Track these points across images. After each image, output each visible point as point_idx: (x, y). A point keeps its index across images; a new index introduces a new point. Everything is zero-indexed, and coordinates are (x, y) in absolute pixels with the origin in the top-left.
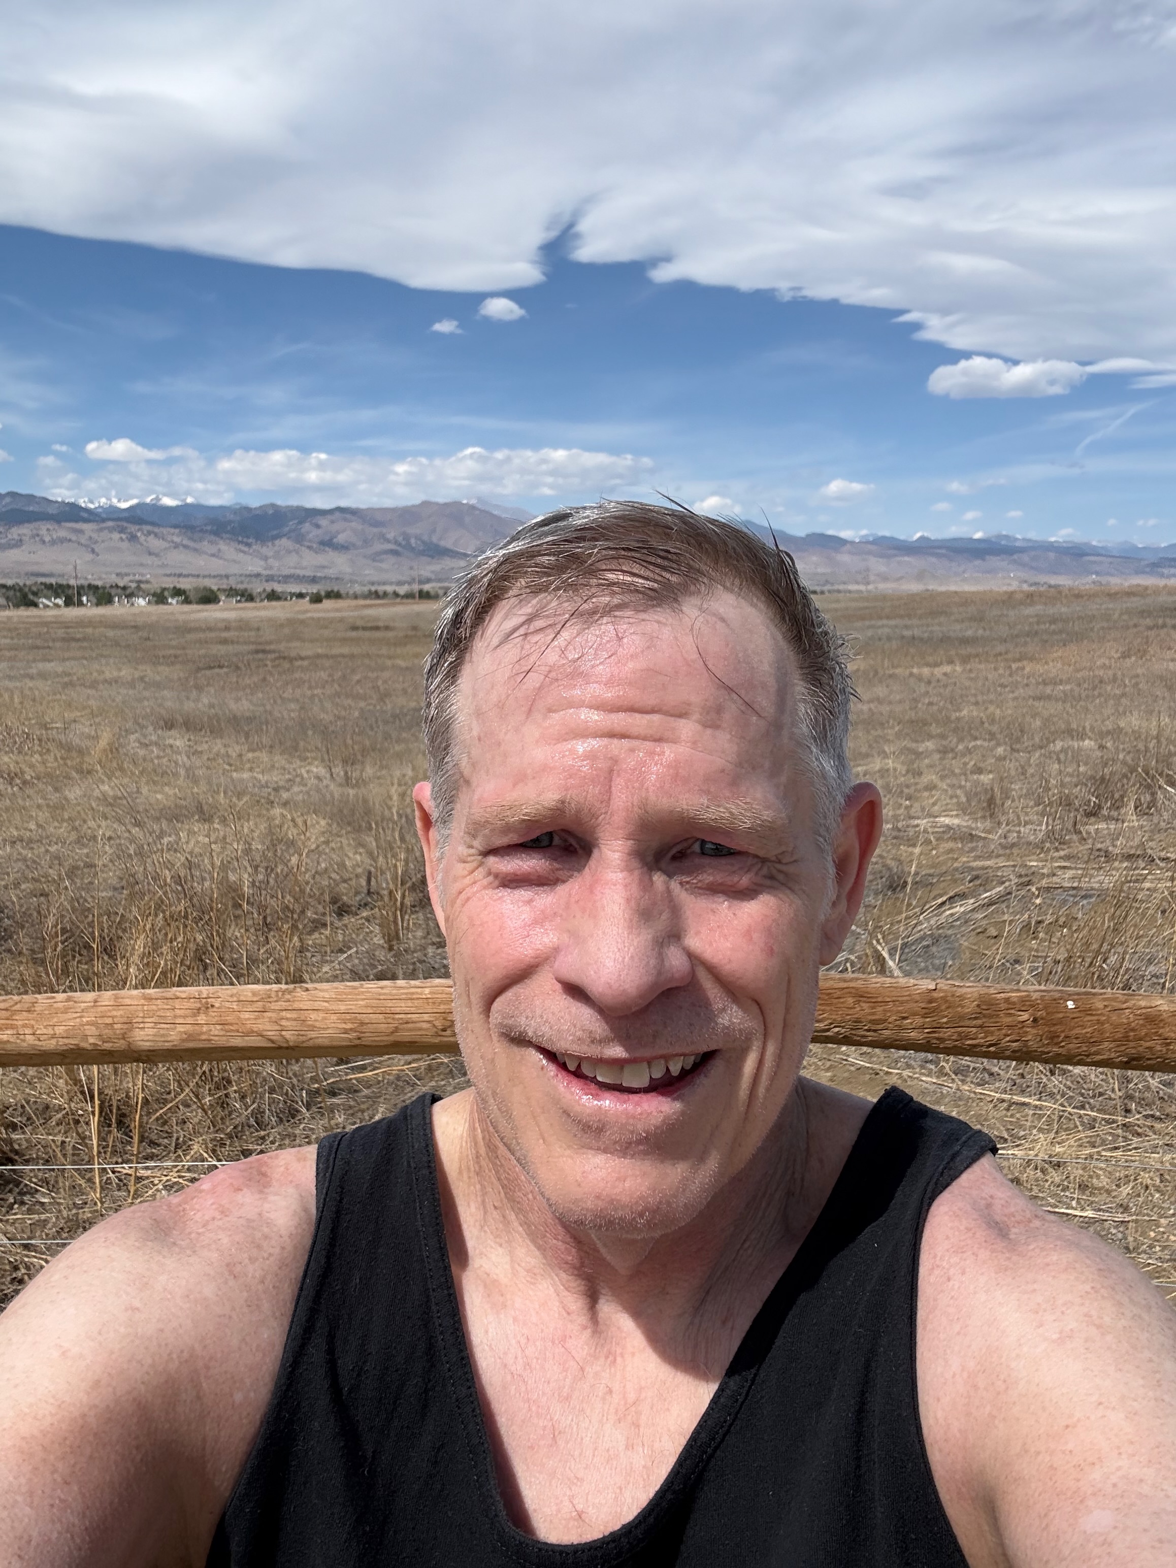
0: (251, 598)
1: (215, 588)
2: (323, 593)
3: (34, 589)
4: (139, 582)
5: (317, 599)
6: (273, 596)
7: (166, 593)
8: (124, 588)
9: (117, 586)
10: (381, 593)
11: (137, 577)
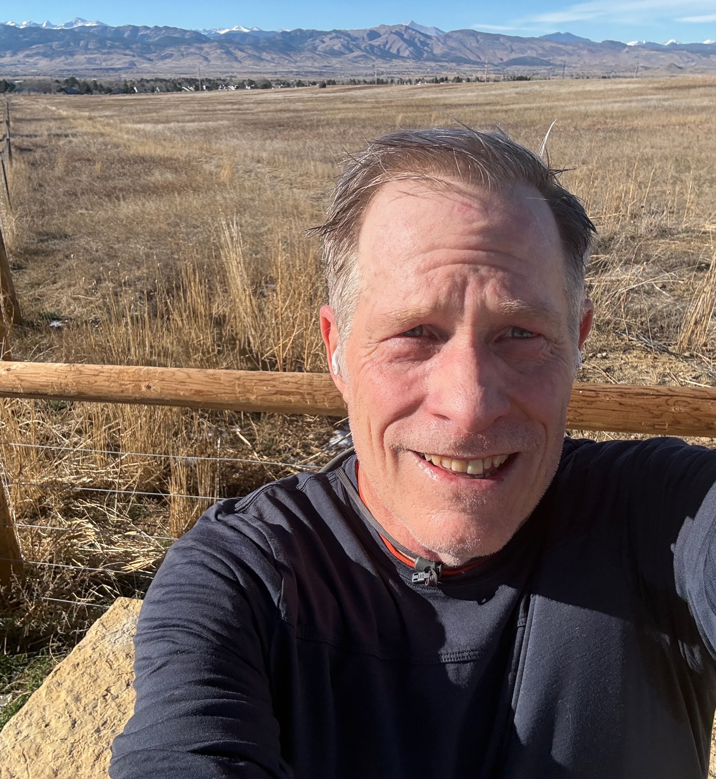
0: (288, 85)
1: (269, 80)
2: (326, 82)
3: (179, 81)
4: (231, 77)
5: (323, 86)
6: (300, 84)
7: (245, 83)
8: (224, 81)
9: (220, 79)
10: (357, 81)
11: (230, 74)
